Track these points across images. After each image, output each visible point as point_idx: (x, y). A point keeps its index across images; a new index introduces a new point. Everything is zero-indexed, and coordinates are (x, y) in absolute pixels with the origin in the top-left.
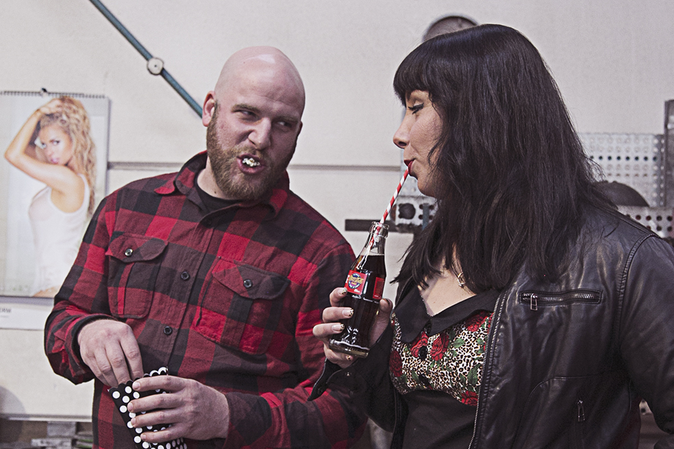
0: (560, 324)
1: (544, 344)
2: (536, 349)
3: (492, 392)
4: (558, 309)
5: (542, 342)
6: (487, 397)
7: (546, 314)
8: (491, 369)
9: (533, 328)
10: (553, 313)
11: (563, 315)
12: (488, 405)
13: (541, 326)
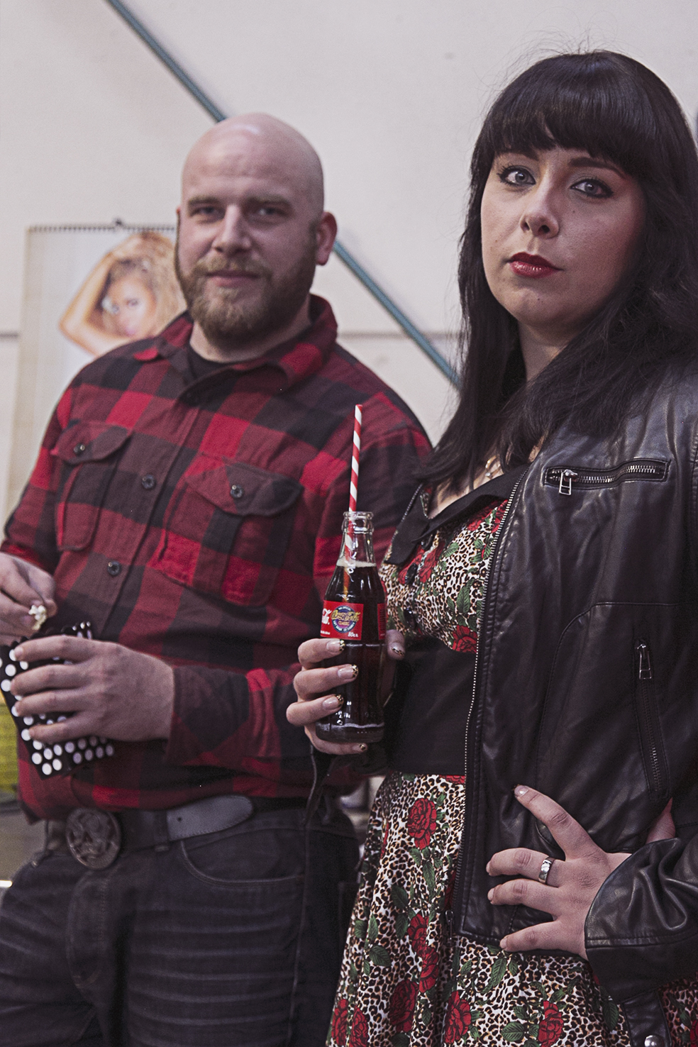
0: (607, 518)
1: (582, 550)
2: (569, 560)
3: (499, 628)
4: (605, 495)
5: (579, 546)
6: (492, 635)
7: (586, 503)
8: (497, 589)
9: (564, 524)
10: (597, 500)
11: (613, 501)
12: (494, 650)
13: (578, 521)
